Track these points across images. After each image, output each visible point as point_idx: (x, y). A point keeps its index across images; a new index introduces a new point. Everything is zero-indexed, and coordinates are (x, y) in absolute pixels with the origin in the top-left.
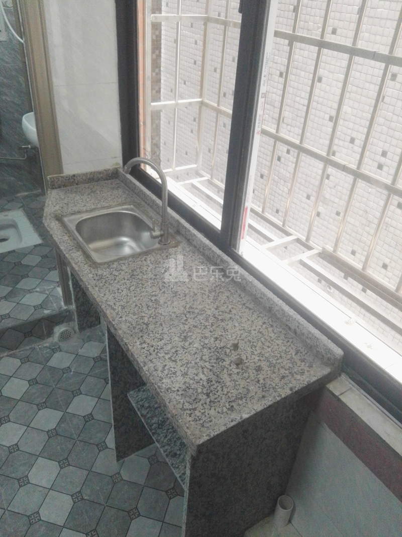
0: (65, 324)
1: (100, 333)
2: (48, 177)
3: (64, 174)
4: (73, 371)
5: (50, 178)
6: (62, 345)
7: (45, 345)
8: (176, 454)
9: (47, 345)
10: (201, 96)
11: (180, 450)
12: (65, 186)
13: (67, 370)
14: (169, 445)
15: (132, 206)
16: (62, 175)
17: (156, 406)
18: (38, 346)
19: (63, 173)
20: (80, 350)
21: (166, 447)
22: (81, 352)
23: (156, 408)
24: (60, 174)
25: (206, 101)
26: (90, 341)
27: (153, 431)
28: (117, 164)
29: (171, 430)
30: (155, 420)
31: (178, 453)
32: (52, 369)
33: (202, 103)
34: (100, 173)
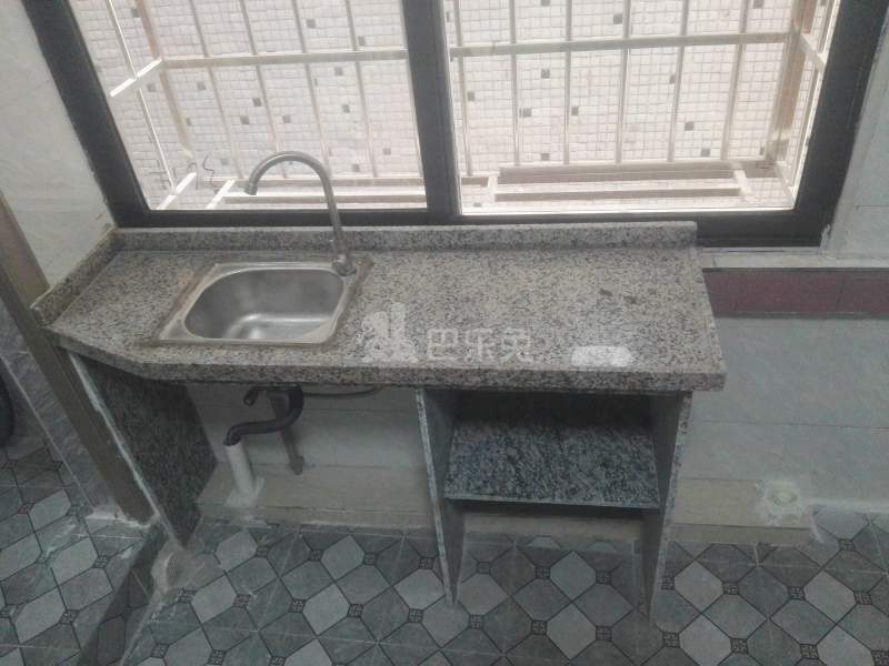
0: (161, 553)
1: (218, 524)
2: (32, 306)
3: (52, 287)
4: (250, 593)
5: (40, 305)
6: (184, 584)
7: (160, 608)
8: (573, 489)
9: (161, 604)
10: (156, 53)
11: (570, 483)
12: (64, 307)
13: (241, 601)
14: (555, 490)
15: (217, 265)
16: (49, 291)
17: (489, 474)
18: (150, 618)
19: (49, 287)
20: (221, 566)
21: (557, 493)
22: (226, 565)
23: (493, 476)
24: (45, 291)
25: (167, 58)
26: (217, 544)
27: (524, 494)
28: (107, 226)
29: (537, 479)
30: (510, 486)
31: (573, 486)
32: (219, 620)
33: (165, 65)
34: (97, 254)
